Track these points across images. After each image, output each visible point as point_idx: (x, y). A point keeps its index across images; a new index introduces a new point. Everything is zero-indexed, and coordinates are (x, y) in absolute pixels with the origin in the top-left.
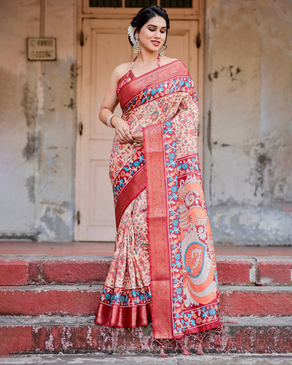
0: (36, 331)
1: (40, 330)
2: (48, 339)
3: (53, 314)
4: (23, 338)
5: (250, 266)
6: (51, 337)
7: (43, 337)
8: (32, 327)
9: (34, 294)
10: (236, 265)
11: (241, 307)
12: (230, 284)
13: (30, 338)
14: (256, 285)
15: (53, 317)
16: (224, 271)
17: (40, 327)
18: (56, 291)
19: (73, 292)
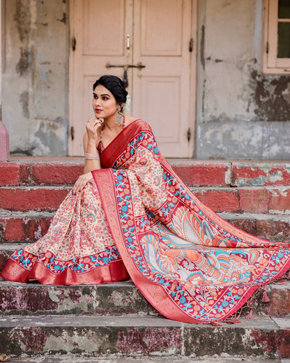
0: (26, 223)
1: (29, 222)
2: (37, 230)
3: (42, 210)
4: (14, 229)
5: (226, 169)
6: (39, 228)
7: (32, 228)
8: (22, 219)
9: (24, 192)
10: (212, 168)
11: (214, 205)
12: (207, 186)
13: (21, 229)
14: (231, 186)
15: (42, 213)
16: (201, 174)
17: (29, 219)
18: (44, 190)
19: (59, 191)
